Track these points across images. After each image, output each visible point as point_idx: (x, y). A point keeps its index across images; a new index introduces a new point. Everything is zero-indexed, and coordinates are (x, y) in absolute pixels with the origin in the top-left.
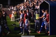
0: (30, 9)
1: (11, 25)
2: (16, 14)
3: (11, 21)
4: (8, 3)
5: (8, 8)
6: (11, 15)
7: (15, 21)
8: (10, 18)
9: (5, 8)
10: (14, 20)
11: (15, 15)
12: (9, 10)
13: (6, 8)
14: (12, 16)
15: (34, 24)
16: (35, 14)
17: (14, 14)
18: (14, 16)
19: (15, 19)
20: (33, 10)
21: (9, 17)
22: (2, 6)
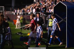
0: (41, 13)
1: (16, 33)
2: (22, 19)
3: (16, 28)
4: (12, 5)
5: (12, 11)
6: (16, 21)
7: (22, 28)
8: (15, 24)
9: (7, 12)
10: (20, 28)
11: (21, 21)
12: (13, 14)
13: (9, 12)
14: (18, 22)
15: (46, 32)
16: (47, 19)
17: (20, 19)
18: (19, 22)
19: (21, 26)
20: (44, 15)
21: (13, 23)
22: (4, 8)
